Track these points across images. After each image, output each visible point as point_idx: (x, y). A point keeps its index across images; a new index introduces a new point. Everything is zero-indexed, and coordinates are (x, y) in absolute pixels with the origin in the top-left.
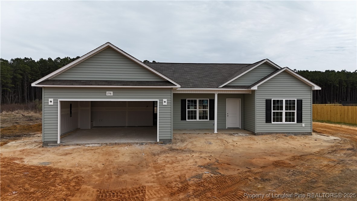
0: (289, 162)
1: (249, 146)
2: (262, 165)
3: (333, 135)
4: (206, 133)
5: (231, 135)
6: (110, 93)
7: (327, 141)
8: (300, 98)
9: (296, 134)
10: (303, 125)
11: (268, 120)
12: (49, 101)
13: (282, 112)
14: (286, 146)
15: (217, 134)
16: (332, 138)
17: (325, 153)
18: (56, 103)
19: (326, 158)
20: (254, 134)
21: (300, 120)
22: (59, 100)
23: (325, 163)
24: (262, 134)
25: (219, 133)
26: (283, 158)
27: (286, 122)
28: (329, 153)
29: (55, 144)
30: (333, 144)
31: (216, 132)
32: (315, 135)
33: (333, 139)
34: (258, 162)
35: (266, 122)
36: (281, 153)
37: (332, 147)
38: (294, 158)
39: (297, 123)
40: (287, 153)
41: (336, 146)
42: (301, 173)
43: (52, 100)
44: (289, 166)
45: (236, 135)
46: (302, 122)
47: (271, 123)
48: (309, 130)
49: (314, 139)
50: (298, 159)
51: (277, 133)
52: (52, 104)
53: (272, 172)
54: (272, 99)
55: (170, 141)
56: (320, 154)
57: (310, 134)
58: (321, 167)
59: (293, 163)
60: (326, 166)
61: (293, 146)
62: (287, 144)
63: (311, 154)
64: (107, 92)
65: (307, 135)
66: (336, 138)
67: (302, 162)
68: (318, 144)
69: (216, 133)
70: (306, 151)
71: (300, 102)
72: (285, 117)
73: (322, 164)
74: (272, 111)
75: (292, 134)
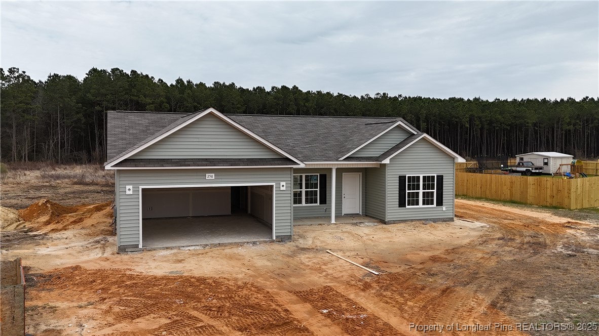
0: (445, 257)
1: (390, 240)
2: (419, 261)
3: (477, 219)
4: (320, 223)
5: (356, 224)
6: (210, 176)
7: (474, 229)
8: (440, 173)
9: (435, 221)
10: (444, 209)
11: (402, 204)
12: (127, 189)
13: (418, 192)
14: (432, 238)
15: (336, 224)
16: (478, 224)
17: (476, 245)
18: (136, 191)
19: (479, 250)
20: (383, 222)
21: (440, 203)
22: (141, 187)
23: (480, 255)
24: (394, 222)
25: (337, 223)
26: (437, 253)
27: (423, 205)
28: (480, 244)
29: (137, 249)
30: (481, 233)
31: (333, 221)
32: (458, 222)
33: (479, 226)
34: (414, 258)
35: (399, 207)
36: (431, 247)
37: (481, 237)
38: (448, 252)
39: (437, 205)
40: (437, 247)
41: (486, 235)
42: (461, 266)
43: (131, 187)
44: (446, 260)
45: (362, 225)
46: (442, 205)
47: (405, 206)
48: (450, 215)
49: (458, 227)
50: (453, 253)
51: (412, 221)
52: (131, 192)
53: (434, 267)
54: (407, 176)
55: (289, 238)
56: (471, 246)
57: (452, 220)
58: (477, 259)
59: (449, 258)
60: (482, 258)
61: (440, 238)
62: (432, 235)
63: (463, 247)
64: (207, 175)
65: (448, 221)
66: (483, 224)
67: (458, 256)
68: (466, 234)
69: (333, 224)
70: (456, 243)
71: (440, 178)
72: (422, 198)
73: (477, 256)
74: (407, 191)
75: (431, 221)
